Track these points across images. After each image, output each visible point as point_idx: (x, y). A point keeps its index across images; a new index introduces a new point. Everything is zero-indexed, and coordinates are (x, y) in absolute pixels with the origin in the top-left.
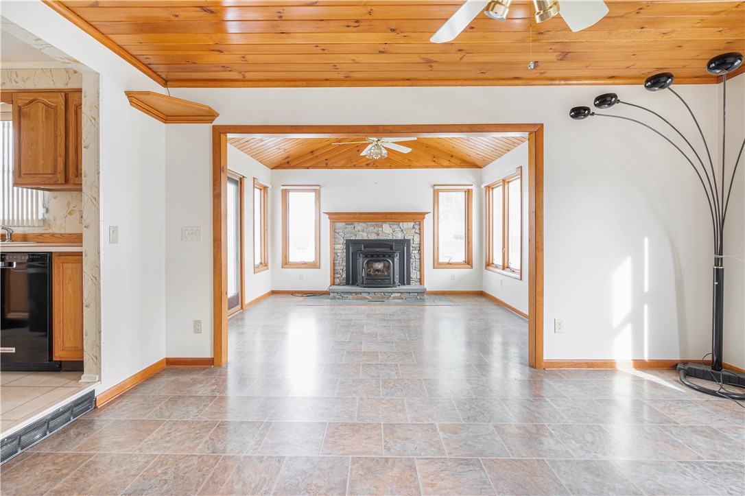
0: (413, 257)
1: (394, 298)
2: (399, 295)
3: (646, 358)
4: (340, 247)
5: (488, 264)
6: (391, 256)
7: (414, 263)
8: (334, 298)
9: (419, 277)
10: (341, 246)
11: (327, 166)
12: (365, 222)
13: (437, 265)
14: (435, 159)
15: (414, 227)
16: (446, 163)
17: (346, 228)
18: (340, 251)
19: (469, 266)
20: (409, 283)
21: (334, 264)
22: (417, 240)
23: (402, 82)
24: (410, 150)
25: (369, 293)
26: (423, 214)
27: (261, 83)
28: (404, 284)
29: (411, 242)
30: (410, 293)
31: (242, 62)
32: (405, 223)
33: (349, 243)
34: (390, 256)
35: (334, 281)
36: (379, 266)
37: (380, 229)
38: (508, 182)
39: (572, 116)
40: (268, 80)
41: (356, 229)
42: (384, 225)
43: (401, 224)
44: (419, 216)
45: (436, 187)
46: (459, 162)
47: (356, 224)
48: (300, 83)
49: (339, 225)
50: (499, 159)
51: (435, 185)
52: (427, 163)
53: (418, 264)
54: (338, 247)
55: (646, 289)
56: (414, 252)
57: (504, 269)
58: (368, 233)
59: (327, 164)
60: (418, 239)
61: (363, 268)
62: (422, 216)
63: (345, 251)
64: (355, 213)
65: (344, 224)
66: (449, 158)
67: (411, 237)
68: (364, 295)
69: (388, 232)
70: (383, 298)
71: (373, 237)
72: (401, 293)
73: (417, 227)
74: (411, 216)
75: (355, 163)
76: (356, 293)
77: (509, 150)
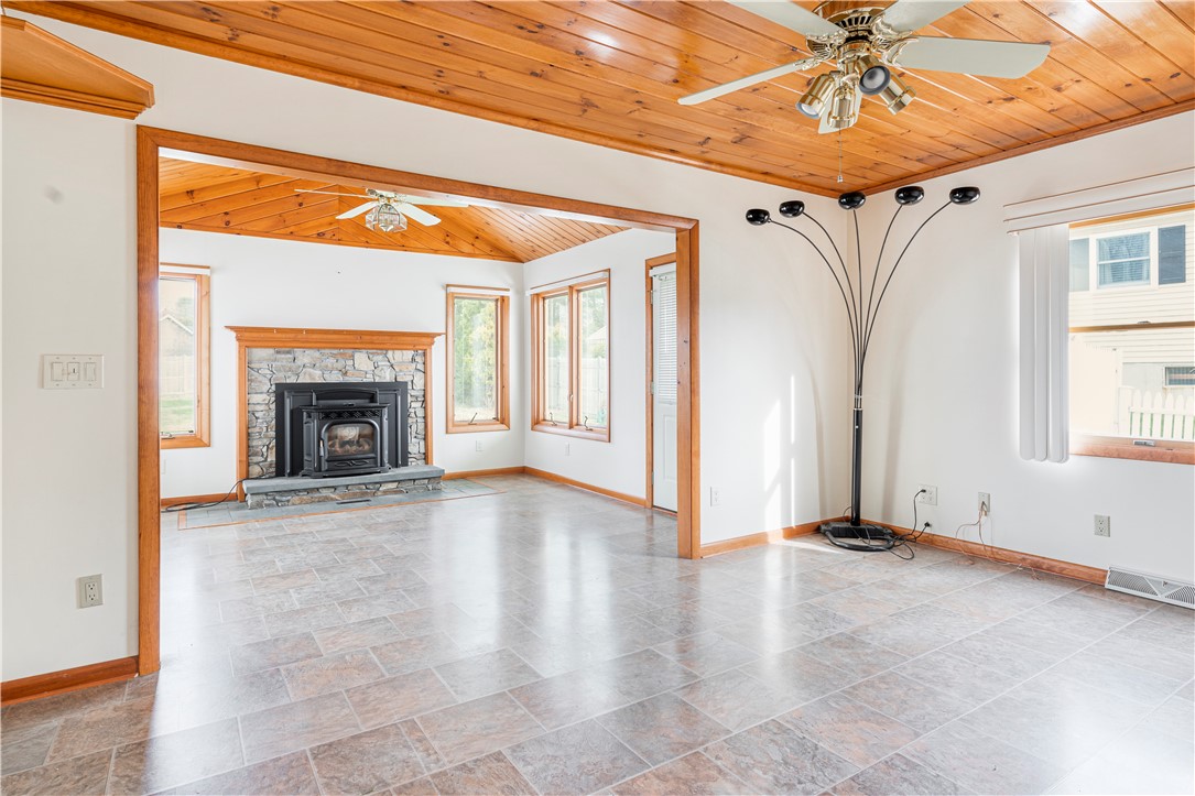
0: (413, 415)
1: (385, 492)
2: (394, 485)
3: (793, 525)
4: (263, 402)
5: (537, 422)
6: (377, 413)
7: (415, 426)
8: (259, 505)
9: (422, 451)
10: (265, 396)
11: (227, 227)
12: (319, 349)
13: (451, 427)
14: (448, 239)
15: (413, 360)
16: (467, 248)
17: (275, 360)
18: (262, 408)
19: (504, 426)
20: (405, 464)
21: (248, 434)
22: (419, 383)
23: (525, 122)
24: (437, 221)
25: (335, 488)
26: (430, 337)
27: (263, 60)
28: (397, 466)
29: (410, 387)
30: (414, 480)
31: (262, 15)
32: (398, 353)
33: (281, 391)
34: (374, 414)
35: (248, 472)
36: (349, 432)
37: (350, 362)
38: (578, 291)
39: (749, 220)
40: (283, 58)
41: (298, 362)
42: (357, 355)
43: (390, 353)
44: (424, 340)
45: (452, 289)
46: (488, 249)
47: (298, 352)
48: (349, 81)
49: (260, 354)
50: (561, 253)
51: (448, 286)
52: (436, 245)
53: (421, 426)
54: (256, 398)
55: (793, 440)
56: (413, 405)
57: (571, 427)
58: (323, 369)
59: (228, 223)
60: (422, 381)
61: (320, 439)
62: (429, 340)
63: (273, 406)
64: (300, 331)
65: (271, 351)
66: (471, 240)
67: (408, 379)
68: (325, 493)
69: (364, 368)
70: (363, 494)
71: (334, 378)
72: (399, 481)
73: (419, 359)
74: (409, 338)
75: (292, 229)
76: (308, 491)
77: (584, 241)
